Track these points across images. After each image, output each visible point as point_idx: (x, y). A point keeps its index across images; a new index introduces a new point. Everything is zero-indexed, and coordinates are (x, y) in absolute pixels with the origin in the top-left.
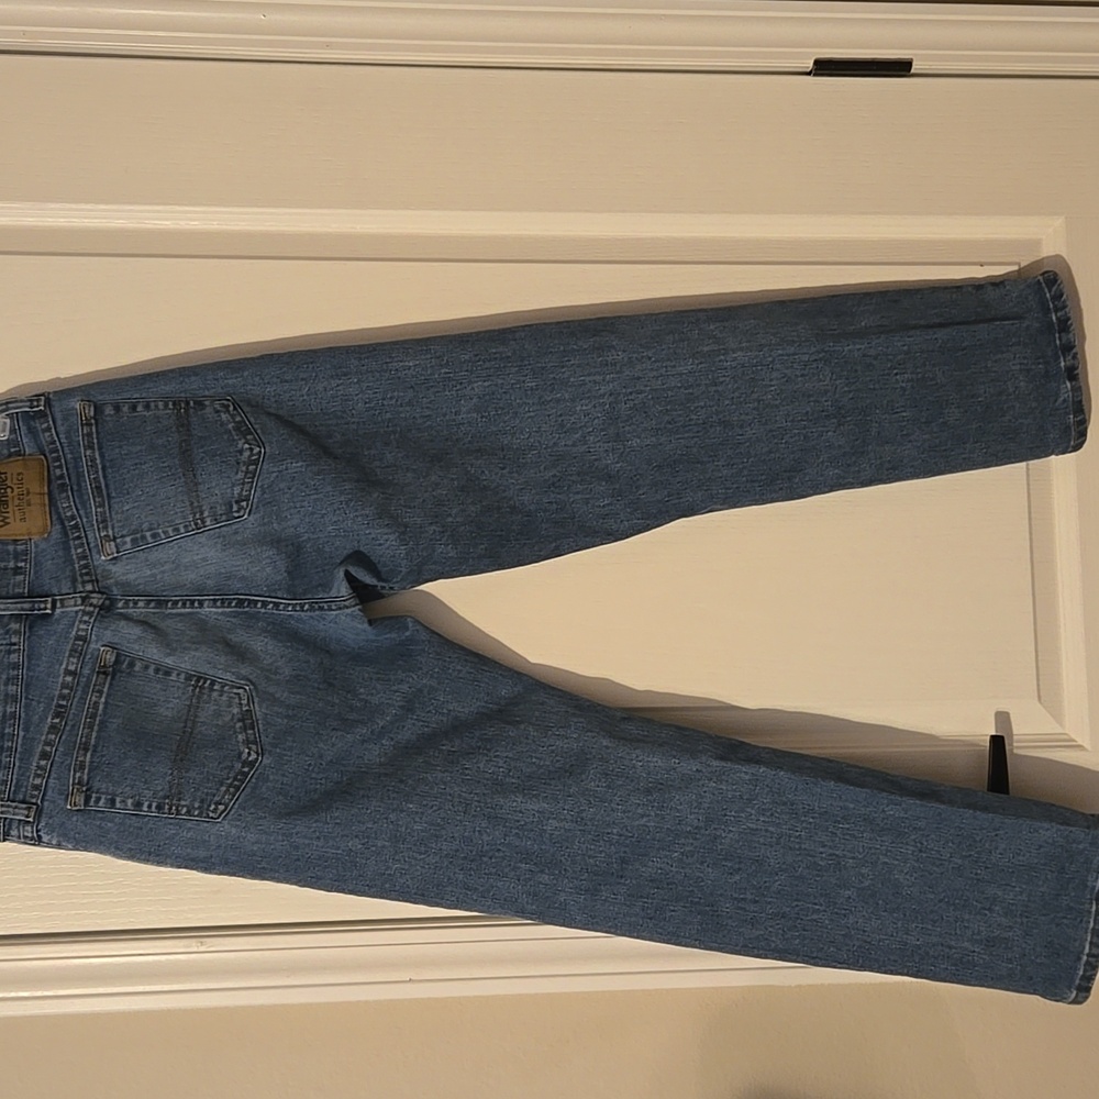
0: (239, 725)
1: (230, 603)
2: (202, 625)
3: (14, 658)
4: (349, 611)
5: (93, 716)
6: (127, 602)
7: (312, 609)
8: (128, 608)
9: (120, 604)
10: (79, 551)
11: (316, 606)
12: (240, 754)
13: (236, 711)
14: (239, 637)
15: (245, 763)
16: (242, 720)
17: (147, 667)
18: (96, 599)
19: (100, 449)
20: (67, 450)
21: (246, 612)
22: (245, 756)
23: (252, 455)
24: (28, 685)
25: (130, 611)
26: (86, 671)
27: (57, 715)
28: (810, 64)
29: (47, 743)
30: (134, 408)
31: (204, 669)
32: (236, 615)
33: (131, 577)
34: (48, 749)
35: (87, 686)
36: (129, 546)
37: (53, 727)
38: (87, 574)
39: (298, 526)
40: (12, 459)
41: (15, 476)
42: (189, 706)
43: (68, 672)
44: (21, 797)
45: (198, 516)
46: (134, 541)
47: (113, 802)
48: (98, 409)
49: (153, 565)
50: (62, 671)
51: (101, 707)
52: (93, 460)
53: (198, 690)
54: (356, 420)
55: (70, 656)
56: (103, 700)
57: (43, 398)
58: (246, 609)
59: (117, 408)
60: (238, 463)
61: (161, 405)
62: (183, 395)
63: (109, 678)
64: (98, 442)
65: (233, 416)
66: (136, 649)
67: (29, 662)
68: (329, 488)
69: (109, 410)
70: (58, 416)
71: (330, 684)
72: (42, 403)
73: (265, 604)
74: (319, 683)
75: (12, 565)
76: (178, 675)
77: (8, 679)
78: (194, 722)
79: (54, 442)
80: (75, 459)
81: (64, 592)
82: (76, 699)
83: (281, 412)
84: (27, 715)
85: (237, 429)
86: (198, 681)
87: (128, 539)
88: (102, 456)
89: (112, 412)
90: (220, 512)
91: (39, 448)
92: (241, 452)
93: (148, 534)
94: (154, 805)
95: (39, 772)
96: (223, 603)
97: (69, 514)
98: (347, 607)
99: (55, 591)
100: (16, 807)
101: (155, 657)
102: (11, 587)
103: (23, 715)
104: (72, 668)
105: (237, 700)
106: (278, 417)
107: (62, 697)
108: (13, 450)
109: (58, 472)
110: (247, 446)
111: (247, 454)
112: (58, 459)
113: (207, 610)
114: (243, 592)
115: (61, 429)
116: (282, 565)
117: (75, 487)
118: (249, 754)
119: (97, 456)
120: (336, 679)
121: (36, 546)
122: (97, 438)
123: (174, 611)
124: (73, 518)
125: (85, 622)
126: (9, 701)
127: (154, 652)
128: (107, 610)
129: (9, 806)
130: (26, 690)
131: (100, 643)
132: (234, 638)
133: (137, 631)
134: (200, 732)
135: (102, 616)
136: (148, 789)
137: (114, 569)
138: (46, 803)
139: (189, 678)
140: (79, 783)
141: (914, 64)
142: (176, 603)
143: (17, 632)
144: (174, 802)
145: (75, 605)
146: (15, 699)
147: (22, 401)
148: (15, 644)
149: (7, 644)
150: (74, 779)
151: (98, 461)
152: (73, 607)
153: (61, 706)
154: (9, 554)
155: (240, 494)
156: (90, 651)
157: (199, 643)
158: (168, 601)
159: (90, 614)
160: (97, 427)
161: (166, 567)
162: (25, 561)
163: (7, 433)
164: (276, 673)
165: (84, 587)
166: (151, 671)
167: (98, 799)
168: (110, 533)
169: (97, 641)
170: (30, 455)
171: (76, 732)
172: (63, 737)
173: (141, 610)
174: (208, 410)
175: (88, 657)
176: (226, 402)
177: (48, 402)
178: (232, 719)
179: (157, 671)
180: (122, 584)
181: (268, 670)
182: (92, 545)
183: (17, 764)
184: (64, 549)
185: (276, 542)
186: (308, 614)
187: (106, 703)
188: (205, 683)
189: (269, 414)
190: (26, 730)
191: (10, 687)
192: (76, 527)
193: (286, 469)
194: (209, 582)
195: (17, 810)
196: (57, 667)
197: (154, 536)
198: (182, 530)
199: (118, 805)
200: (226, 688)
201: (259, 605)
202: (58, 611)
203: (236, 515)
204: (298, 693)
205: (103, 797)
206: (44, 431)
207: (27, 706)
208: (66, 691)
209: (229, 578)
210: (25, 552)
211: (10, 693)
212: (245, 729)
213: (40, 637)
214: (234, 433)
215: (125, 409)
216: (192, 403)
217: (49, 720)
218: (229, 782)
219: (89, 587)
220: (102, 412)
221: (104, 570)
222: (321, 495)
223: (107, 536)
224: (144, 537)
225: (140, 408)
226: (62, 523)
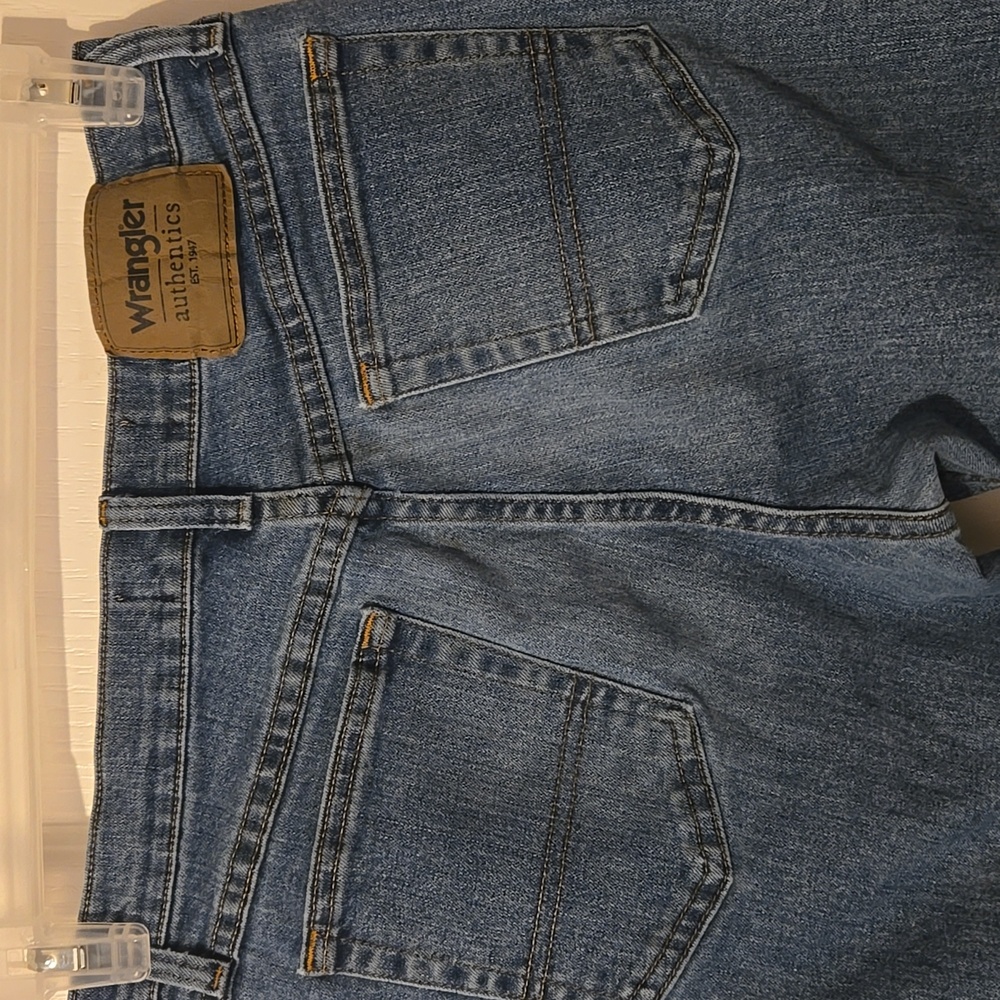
0: (676, 797)
1: (639, 510)
2: (581, 562)
3: (170, 629)
4: (934, 542)
5: (350, 767)
6: (416, 506)
7: (834, 530)
8: (417, 518)
9: (402, 511)
10: (308, 388)
11: (847, 525)
12: (685, 869)
13: (665, 761)
14: (659, 587)
15: (698, 891)
16: (680, 785)
17: (462, 656)
18: (352, 501)
19: (354, 149)
20: (277, 152)
21: (674, 529)
22: (695, 874)
23: (712, 165)
24: (202, 690)
25: (424, 525)
26: (331, 663)
27: (269, 760)
29: (250, 824)
30: (428, 50)
31: (593, 661)
32: (652, 536)
33: (422, 449)
34: (252, 837)
35: (335, 694)
36: (419, 378)
37: (260, 786)
38: (327, 440)
39: (805, 334)
40: (151, 173)
41: (162, 213)
42: (562, 748)
43: (290, 665)
44: (193, 937)
45: (581, 313)
46: (433, 369)
47: (398, 966)
48: (347, 54)
49: (471, 423)
50: (278, 663)
51: (367, 746)
52: (339, 176)
53: (578, 710)
54: (931, 82)
55: (296, 628)
56: (371, 730)
57: (219, 25)
58: (674, 523)
59: (390, 51)
60: (680, 186)
61: (490, 44)
62: (537, 20)
63: (382, 678)
64: (350, 133)
65: (660, 71)
66: (437, 613)
67: (204, 638)
68: (897, 248)
69: (371, 57)
70: (256, 70)
71: (871, 703)
72: (219, 37)
73: (719, 514)
74: (847, 699)
75: (159, 416)
76: (534, 674)
77: (160, 676)
78: (575, 787)
79: (246, 133)
80: (295, 173)
81: (277, 481)
82: (309, 727)
83: (761, 64)
84: (203, 754)
85: (672, 102)
86: (578, 689)
87: (419, 364)
88: (359, 166)
89: (380, 62)
90: (634, 304)
91: (213, 146)
92: (685, 157)
93: (465, 353)
94: (492, 979)
95: (232, 889)
96: (624, 510)
97: (285, 303)
98: (932, 534)
99: (258, 479)
100: (184, 964)
101: (483, 632)
102: (158, 467)
103: (193, 756)
104: (300, 655)
105: (668, 737)
106: (758, 75)
107: (279, 720)
108: (153, 151)
109: (258, 203)
110: (699, 143)
111: (699, 162)
112: (257, 173)
113: (589, 524)
114: (668, 484)
115: (264, 101)
116: (767, 428)
117: (297, 240)
118: (706, 870)
119: (349, 170)
120: (879, 686)
121: (213, 375)
122: (348, 123)
123: (518, 526)
124: (294, 311)
125: (329, 554)
126: (163, 723)
127: (478, 622)
128: (372, 523)
129: (169, 961)
130: (199, 700)
131: (360, 601)
132: (651, 590)
133: (439, 572)
134: (591, 814)
135: (365, 539)
136: (480, 942)
137: (385, 429)
138: (250, 958)
139: (557, 682)
140: (324, 921)
142: (520, 508)
143: (176, 572)
144: (539, 973)
145: (305, 514)
146: (175, 720)
147: (170, 33)
148: (172, 599)
149: (155, 598)
150: (313, 912)
151: (351, 180)
152: (300, 518)
153: (278, 741)
154: (151, 391)
155: (683, 263)
156: (338, 617)
157: (578, 603)
158: (503, 503)
159: (340, 536)
160: (345, 96)
161: (504, 427)
162: (189, 408)
163: (140, 111)
164: (745, 671)
165: (322, 472)
166: (474, 663)
167: (365, 959)
168: (380, 349)
169: (352, 596)
170: (192, 163)
171: (311, 798)
172: (285, 811)
173: (445, 525)
174: (602, 56)
175: (334, 631)
176: (640, 40)
177: (231, 37)
178: (660, 783)
179: (487, 664)
180: (403, 466)
181: (726, 665)
182: (337, 375)
183: (184, 865)
184: (274, 384)
185: (754, 375)
186: (824, 540)
187: (378, 737)
188: (593, 695)
189: (738, 68)
190: (202, 787)
191: (164, 696)
192: (300, 333)
193: (794, 201)
194: (593, 460)
195: (187, 972)
196: (266, 651)
197: (479, 358)
198: (545, 346)
199: (410, 973)
200: (642, 707)
201: (706, 515)
202: (267, 525)
203: (671, 310)
204: (800, 720)
205: (378, 952)
206: (223, 105)
207: (202, 735)
208: (287, 708)
209: (639, 453)
210: (188, 389)
211: (165, 706)
212: (691, 806)
213: (228, 583)
214: (665, 112)
215: (409, 53)
216: (561, 40)
217: (252, 770)
218: (663, 934)
219: (333, 472)
220: (355, 62)
221: (363, 433)
222: (876, 265)
223: (371, 356)
224: (453, 361)
225: (442, 52)
226: (270, 324)
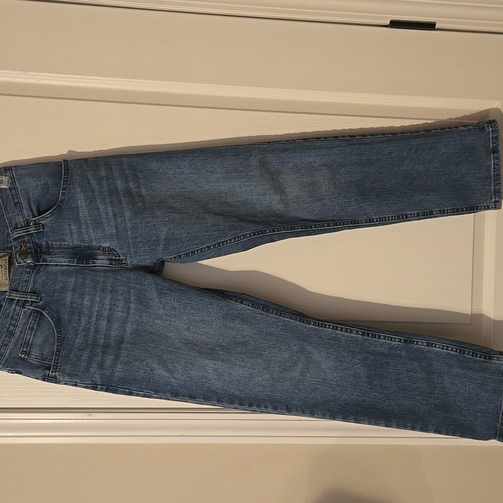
28: (388, 22)
141: (437, 24)
